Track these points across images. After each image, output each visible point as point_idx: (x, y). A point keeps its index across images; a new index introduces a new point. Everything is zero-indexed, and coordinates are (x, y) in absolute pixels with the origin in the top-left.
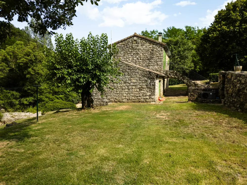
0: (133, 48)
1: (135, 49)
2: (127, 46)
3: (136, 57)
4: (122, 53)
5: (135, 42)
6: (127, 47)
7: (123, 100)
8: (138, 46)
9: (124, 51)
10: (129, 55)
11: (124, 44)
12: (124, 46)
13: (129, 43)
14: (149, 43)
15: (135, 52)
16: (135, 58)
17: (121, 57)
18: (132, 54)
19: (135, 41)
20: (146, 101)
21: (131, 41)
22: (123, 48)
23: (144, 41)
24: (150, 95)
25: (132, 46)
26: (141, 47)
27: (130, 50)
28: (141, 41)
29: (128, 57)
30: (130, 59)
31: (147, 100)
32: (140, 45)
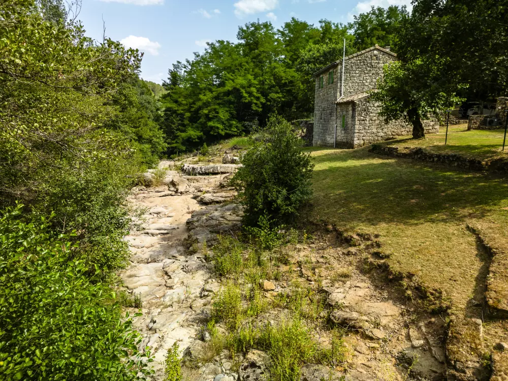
0: (372, 66)
1: (375, 67)
2: (364, 62)
3: (375, 78)
4: (357, 72)
5: (375, 57)
6: (364, 65)
7: (403, 133)
8: (379, 63)
9: (360, 70)
10: (366, 75)
11: (360, 60)
12: (360, 63)
13: (367, 59)
14: (393, 60)
15: (374, 72)
16: (374, 80)
17: (355, 78)
18: (371, 75)
19: (375, 55)
20: (428, 132)
21: (369, 56)
22: (358, 65)
23: (387, 57)
24: (433, 125)
25: (371, 63)
26: (383, 65)
27: (369, 69)
28: (383, 57)
29: (365, 78)
30: (368, 81)
31: (430, 131)
32: (381, 62)
